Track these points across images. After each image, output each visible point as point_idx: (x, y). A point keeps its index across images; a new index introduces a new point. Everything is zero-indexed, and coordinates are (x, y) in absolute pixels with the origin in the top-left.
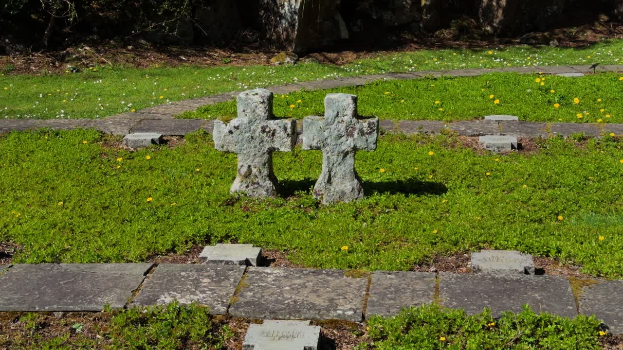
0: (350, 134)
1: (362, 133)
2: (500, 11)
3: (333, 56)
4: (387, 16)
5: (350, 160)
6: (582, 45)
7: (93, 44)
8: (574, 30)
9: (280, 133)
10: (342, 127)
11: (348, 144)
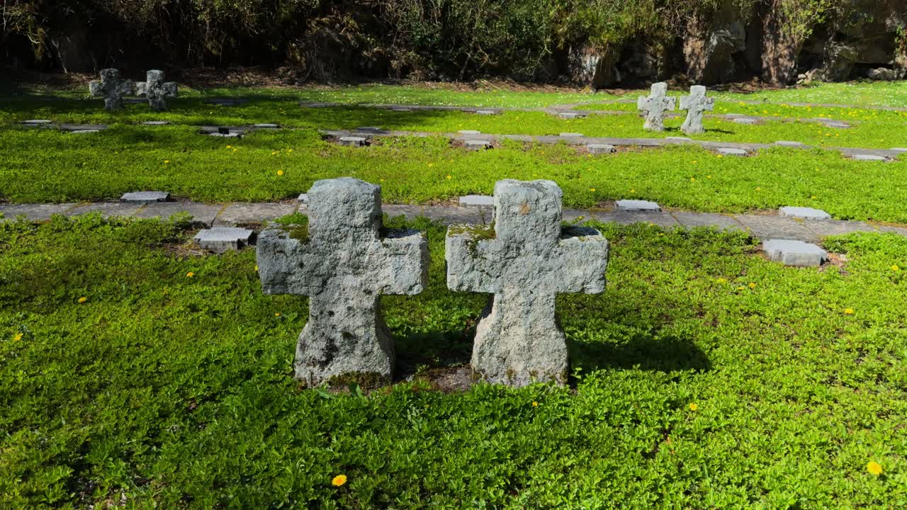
0: (702, 103)
1: (708, 103)
2: (700, 71)
3: (611, 91)
4: (638, 71)
5: (701, 115)
6: (746, 92)
7: (488, 79)
8: (741, 85)
9: (671, 102)
10: (699, 100)
11: (701, 107)
